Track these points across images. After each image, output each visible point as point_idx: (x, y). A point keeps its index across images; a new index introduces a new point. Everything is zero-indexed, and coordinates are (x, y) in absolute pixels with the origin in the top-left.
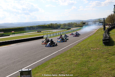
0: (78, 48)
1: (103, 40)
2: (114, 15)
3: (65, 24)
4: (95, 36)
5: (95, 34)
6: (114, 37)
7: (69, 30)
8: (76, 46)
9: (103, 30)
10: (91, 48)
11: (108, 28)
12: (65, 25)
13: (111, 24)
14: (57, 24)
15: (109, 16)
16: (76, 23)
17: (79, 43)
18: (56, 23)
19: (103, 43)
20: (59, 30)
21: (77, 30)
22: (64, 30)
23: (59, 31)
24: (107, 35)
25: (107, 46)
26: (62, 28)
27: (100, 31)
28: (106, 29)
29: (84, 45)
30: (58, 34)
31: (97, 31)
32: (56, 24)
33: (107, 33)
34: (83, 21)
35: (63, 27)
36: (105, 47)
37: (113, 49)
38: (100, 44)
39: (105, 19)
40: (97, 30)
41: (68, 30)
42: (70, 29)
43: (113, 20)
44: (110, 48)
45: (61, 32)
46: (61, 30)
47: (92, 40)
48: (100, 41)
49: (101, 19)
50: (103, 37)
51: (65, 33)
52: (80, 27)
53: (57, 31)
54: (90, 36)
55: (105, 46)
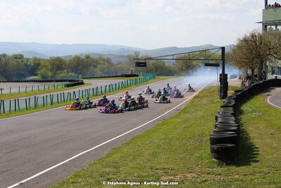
0: (107, 170)
1: (214, 141)
2: (261, 37)
3: (59, 59)
4: (186, 121)
5: (184, 111)
6: (257, 128)
7: (77, 89)
8: (101, 161)
9: (217, 98)
10: (161, 172)
11: (236, 91)
12: (58, 64)
13: (250, 72)
14: (21, 57)
15: (245, 40)
16: (108, 61)
17: (115, 148)
18: (18, 51)
19: (213, 151)
20: (30, 87)
21: (112, 89)
22: (52, 88)
23: (29, 89)
24: (232, 120)
25: (227, 164)
26: (43, 76)
27: (205, 101)
28: (230, 93)
29: (134, 159)
30: (22, 105)
31: (192, 101)
32: (16, 57)
33: (231, 110)
34: (137, 53)
35: (50, 74)
36: (220, 170)
37: (249, 178)
38: (200, 158)
39: (226, 51)
40: (195, 97)
41: (71, 90)
42: (82, 83)
43: (259, 56)
44: (237, 172)
45: (40, 96)
46: (41, 86)
47: (170, 136)
48: (201, 141)
49: (213, 51)
50: (216, 126)
51: (55, 100)
52: (124, 80)
53: (23, 90)
54: (164, 119)
55: (220, 165)
